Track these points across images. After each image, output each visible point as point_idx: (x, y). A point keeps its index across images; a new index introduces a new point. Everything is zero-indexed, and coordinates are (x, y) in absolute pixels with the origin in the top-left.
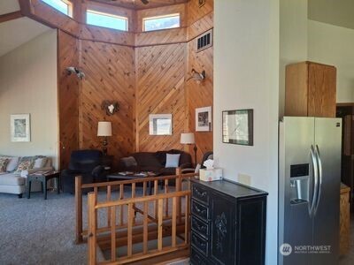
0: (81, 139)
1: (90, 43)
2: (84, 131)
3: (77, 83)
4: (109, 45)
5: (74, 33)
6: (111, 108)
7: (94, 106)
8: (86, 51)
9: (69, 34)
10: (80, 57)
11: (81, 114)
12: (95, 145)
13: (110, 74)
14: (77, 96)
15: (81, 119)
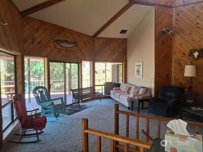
0: (173, 78)
1: (182, 8)
2: (175, 72)
3: (171, 39)
4: (198, 5)
5: (168, 5)
6: (196, 54)
7: (184, 54)
8: (178, 15)
9: (164, 6)
10: (174, 20)
11: (173, 60)
12: (184, 83)
13: (198, 28)
14: (171, 48)
15: (173, 64)
